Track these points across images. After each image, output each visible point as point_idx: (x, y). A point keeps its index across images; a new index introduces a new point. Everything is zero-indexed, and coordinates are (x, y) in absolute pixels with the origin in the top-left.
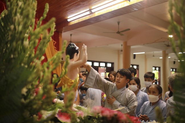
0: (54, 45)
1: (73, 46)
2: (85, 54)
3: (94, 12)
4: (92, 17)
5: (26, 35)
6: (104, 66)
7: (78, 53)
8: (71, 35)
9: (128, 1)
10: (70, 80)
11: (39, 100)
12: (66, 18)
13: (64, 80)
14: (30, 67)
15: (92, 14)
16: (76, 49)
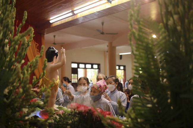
0: (36, 47)
1: (52, 50)
2: (64, 57)
3: (77, 14)
4: (74, 19)
5: (7, 41)
6: (90, 67)
7: (57, 56)
8: (54, 36)
9: (110, 3)
10: (51, 81)
11: (20, 98)
12: (48, 19)
13: (44, 81)
14: (11, 70)
15: (75, 16)
16: (56, 52)
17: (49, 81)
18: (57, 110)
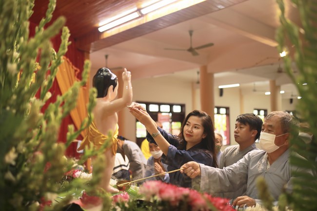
0: (75, 75)
2: (128, 87)
3: (146, 14)
6: (169, 111)
7: (115, 86)
8: (107, 57)
10: (103, 135)
11: (38, 173)
12: (97, 25)
13: (91, 135)
15: (142, 18)
16: (112, 78)
17: (100, 135)
18: (116, 193)
